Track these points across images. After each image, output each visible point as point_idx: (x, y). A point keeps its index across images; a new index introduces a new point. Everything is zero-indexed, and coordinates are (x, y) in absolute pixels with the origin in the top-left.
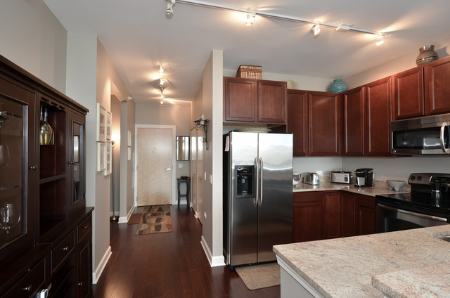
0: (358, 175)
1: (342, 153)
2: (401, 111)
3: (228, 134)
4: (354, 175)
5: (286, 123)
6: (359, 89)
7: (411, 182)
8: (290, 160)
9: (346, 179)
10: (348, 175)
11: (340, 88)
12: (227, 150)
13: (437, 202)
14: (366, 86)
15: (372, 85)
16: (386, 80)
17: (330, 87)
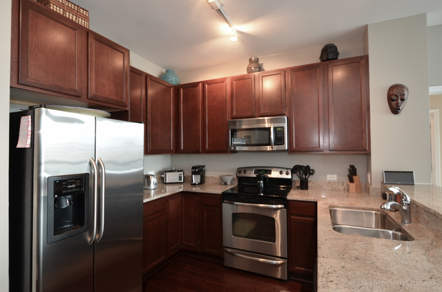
0: (194, 173)
1: (177, 151)
2: (237, 110)
4: (189, 173)
5: (128, 109)
6: (196, 85)
7: (238, 175)
8: (139, 160)
9: (180, 178)
10: (182, 173)
11: (173, 80)
13: (261, 191)
14: (204, 83)
15: (210, 83)
16: (223, 81)
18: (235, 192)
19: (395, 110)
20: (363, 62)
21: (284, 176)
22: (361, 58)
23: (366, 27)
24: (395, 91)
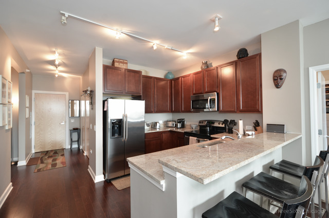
1: (172, 111)
2: (195, 90)
3: (106, 100)
4: (177, 122)
5: (141, 95)
6: (178, 78)
7: (199, 124)
8: (143, 116)
9: (173, 124)
10: (174, 122)
11: (171, 77)
12: (105, 109)
13: (208, 133)
14: (181, 77)
15: (184, 77)
17: (166, 76)
18: (198, 133)
19: (277, 86)
20: (258, 57)
21: (221, 125)
22: (257, 55)
23: (260, 35)
24: (276, 75)
